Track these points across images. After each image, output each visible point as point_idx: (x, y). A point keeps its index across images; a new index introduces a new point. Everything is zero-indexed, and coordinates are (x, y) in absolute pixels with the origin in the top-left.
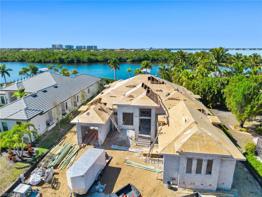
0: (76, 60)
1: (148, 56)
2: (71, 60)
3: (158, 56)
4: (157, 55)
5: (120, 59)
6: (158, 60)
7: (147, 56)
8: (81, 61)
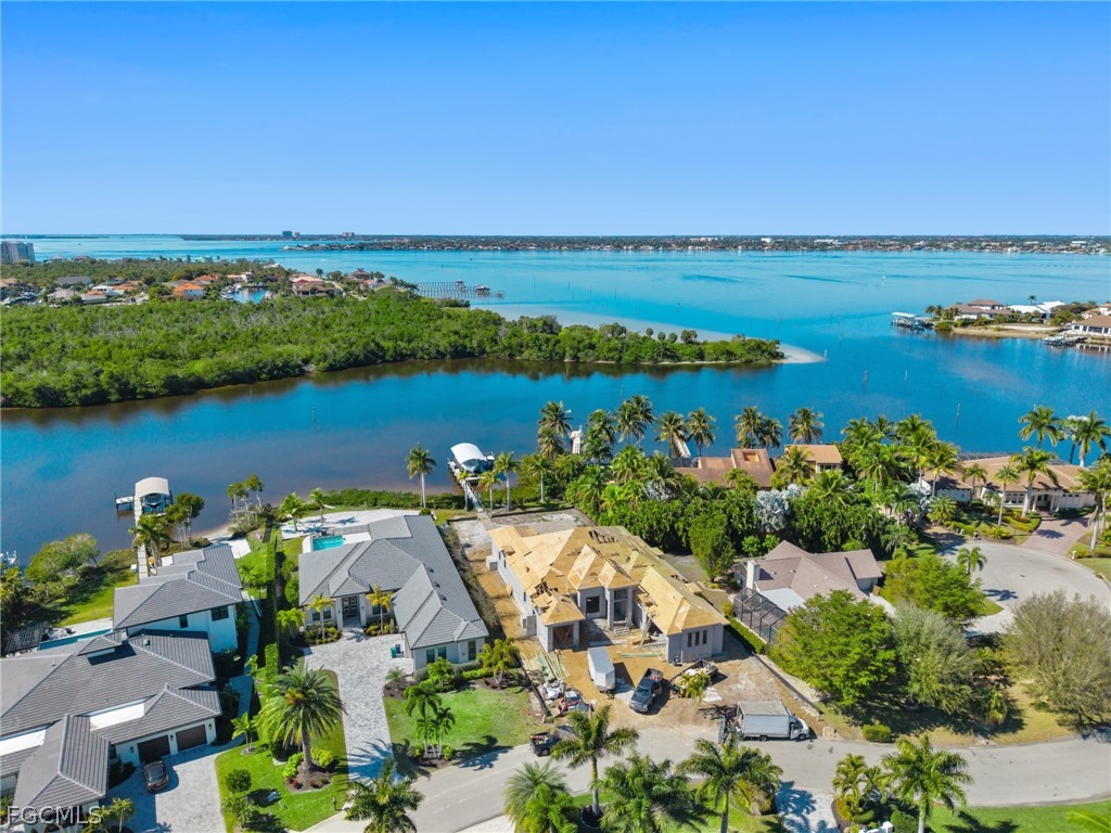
0: (117, 390)
1: (377, 344)
2: (93, 394)
3: (409, 341)
4: (406, 339)
5: (286, 364)
6: (413, 355)
7: (372, 344)
8: (141, 393)
